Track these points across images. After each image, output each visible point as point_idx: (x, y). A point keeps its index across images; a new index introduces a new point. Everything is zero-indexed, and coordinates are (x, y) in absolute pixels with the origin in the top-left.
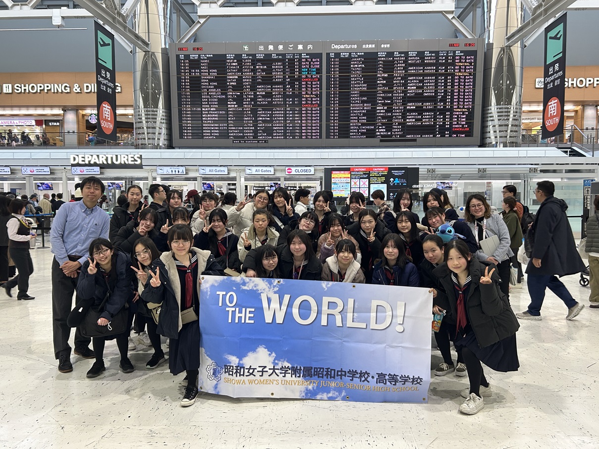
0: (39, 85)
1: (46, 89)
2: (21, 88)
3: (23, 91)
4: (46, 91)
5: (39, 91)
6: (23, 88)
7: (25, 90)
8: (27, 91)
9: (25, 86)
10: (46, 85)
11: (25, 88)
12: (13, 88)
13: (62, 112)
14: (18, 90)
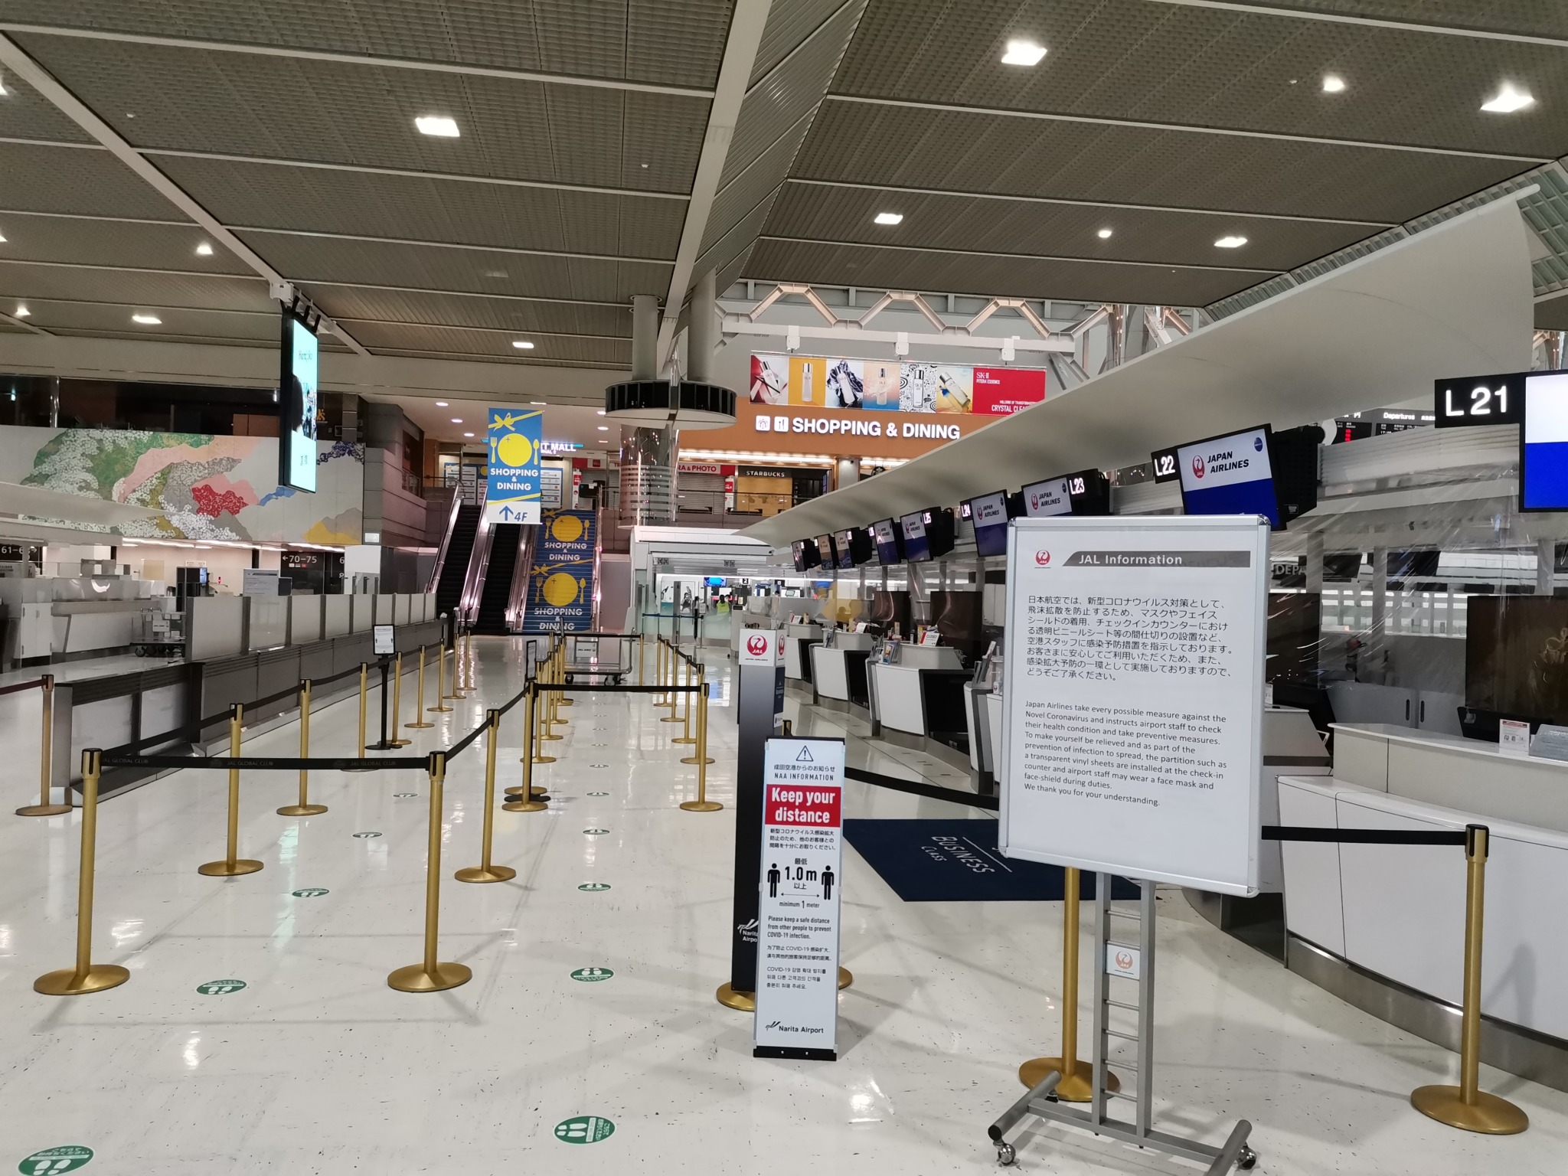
0: (832, 422)
1: (843, 429)
2: (803, 424)
3: (806, 430)
4: (843, 432)
5: (831, 432)
6: (807, 425)
7: (810, 428)
8: (813, 431)
9: (810, 422)
10: (844, 422)
11: (810, 425)
12: (791, 425)
13: (834, 462)
14: (798, 428)
